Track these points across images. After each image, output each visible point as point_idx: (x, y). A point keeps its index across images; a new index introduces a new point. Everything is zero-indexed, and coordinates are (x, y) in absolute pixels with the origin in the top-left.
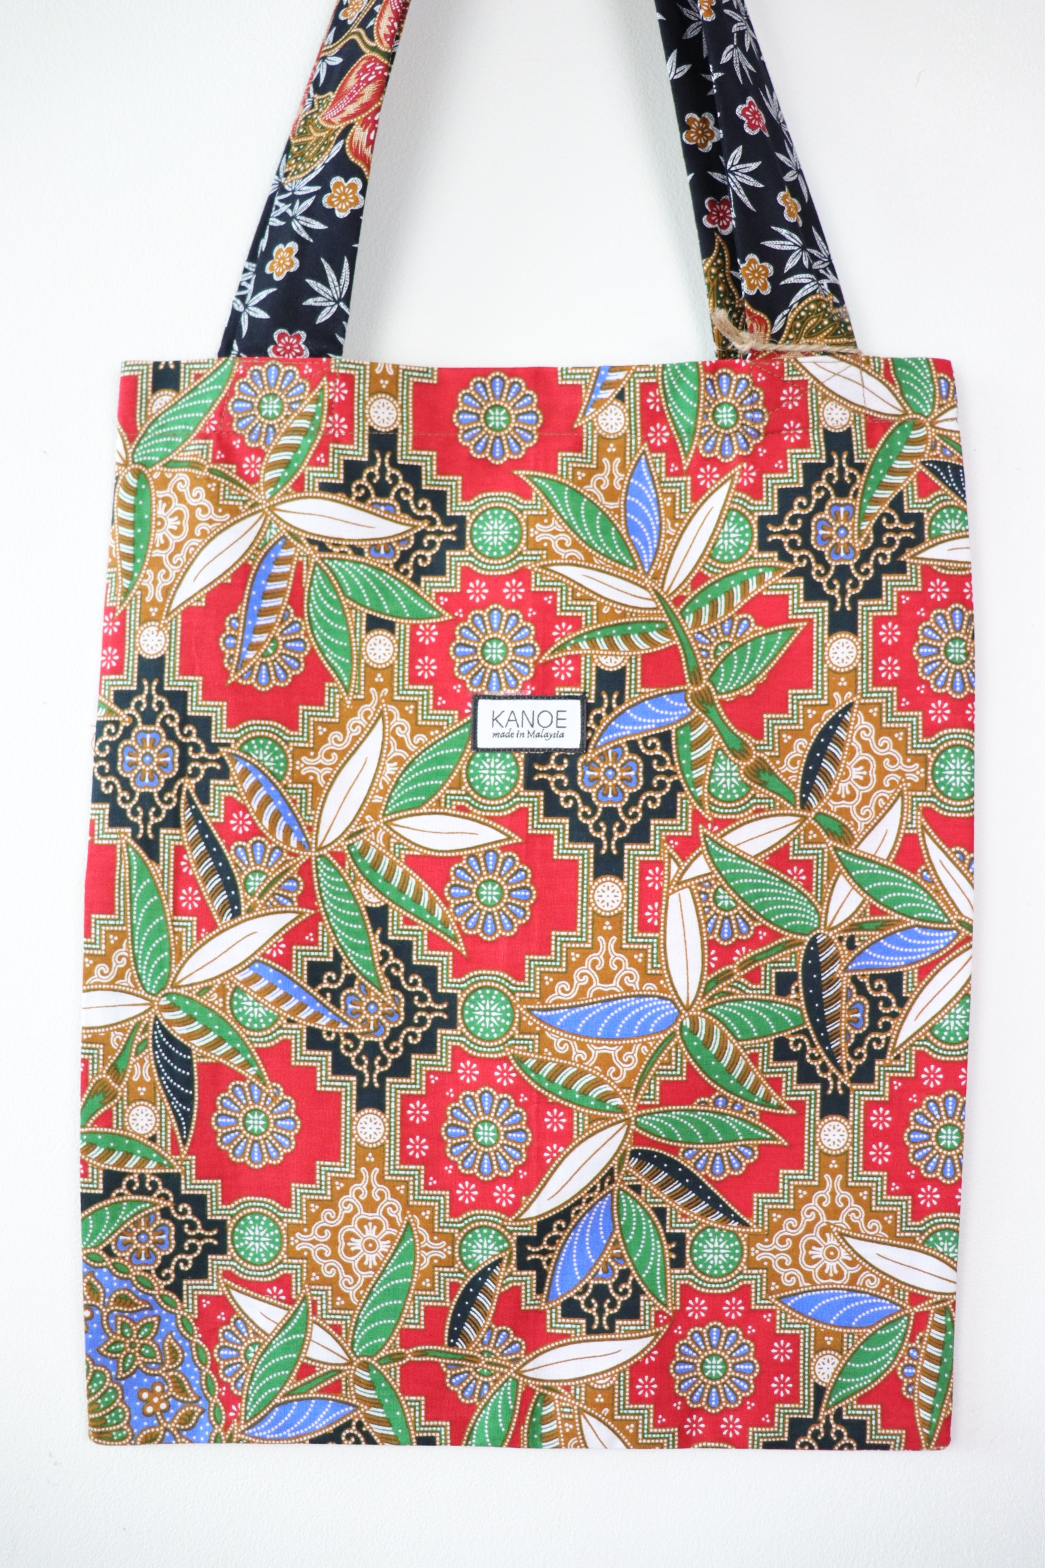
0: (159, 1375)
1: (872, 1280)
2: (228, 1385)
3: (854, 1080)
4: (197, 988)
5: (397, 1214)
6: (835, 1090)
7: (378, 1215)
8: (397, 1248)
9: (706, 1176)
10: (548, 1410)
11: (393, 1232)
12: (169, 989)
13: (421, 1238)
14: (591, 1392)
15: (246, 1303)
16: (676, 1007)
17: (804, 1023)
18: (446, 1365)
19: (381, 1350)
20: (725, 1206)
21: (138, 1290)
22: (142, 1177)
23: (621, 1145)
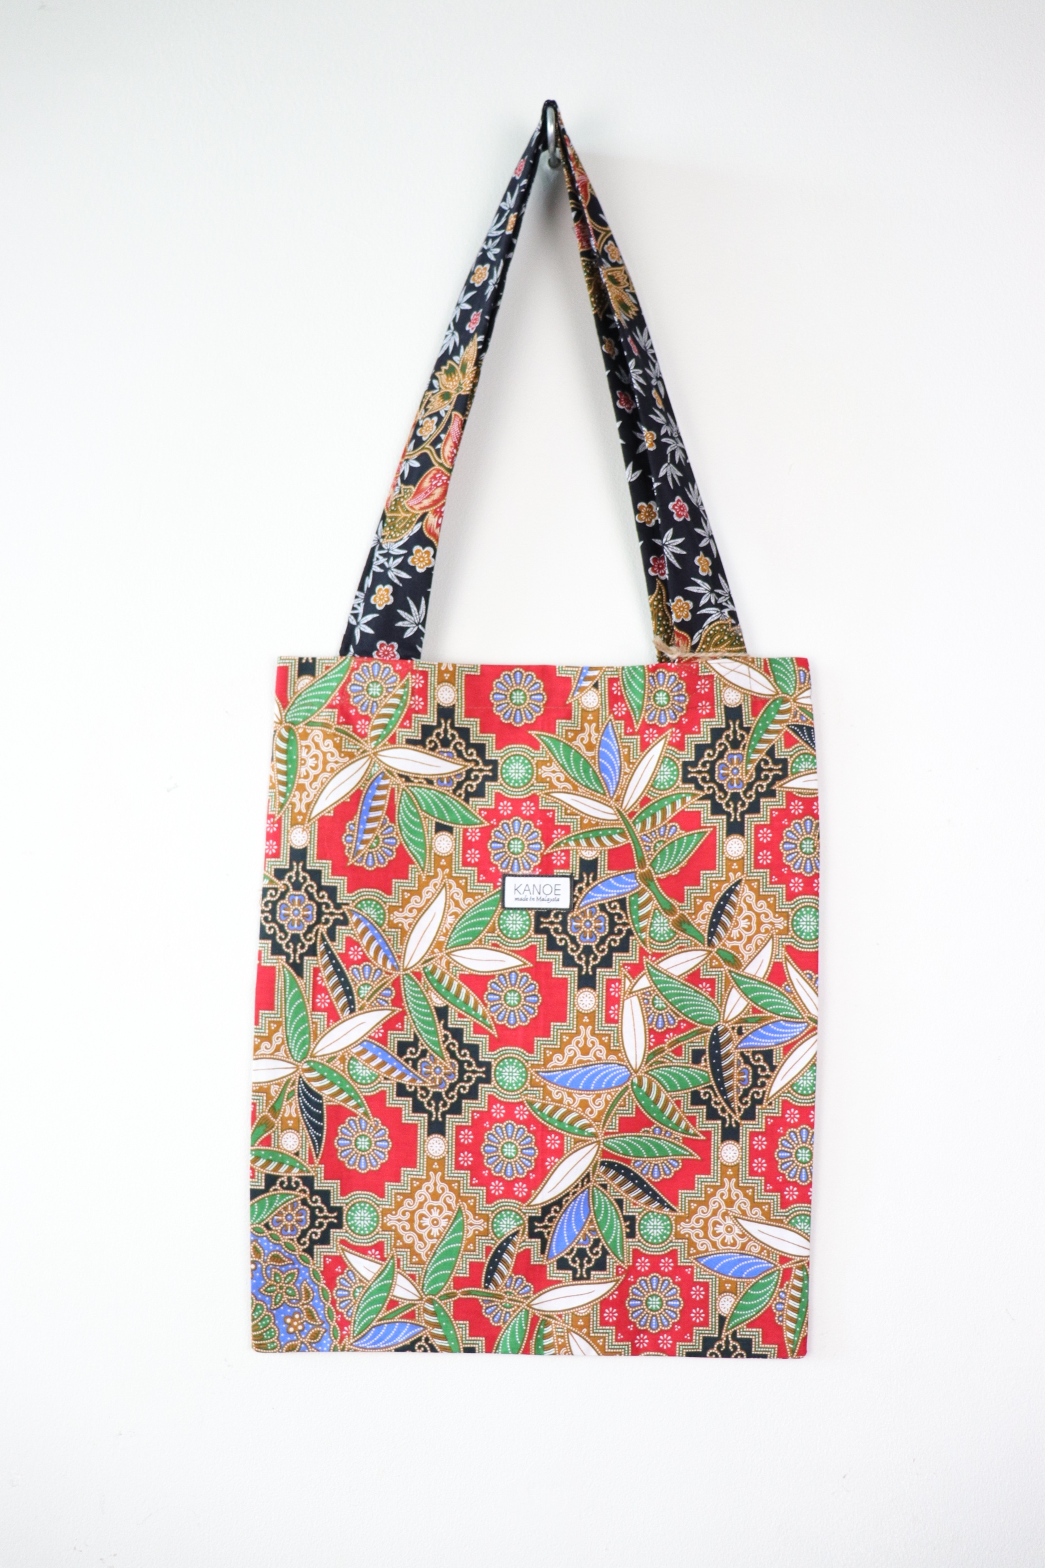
0: (297, 1307)
1: (756, 1247)
2: (342, 1314)
3: (742, 1118)
4: (327, 1058)
5: (452, 1202)
6: (730, 1125)
7: (440, 1203)
8: (452, 1223)
9: (648, 1179)
10: (547, 1330)
11: (450, 1213)
12: (308, 1058)
13: (468, 1217)
14: (575, 1318)
15: (354, 1260)
16: (629, 1070)
17: (710, 1081)
18: (483, 1300)
19: (441, 1291)
20: (661, 1198)
21: (286, 1251)
22: (289, 1179)
23: (595, 1157)
